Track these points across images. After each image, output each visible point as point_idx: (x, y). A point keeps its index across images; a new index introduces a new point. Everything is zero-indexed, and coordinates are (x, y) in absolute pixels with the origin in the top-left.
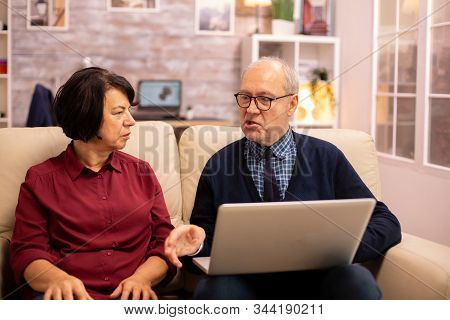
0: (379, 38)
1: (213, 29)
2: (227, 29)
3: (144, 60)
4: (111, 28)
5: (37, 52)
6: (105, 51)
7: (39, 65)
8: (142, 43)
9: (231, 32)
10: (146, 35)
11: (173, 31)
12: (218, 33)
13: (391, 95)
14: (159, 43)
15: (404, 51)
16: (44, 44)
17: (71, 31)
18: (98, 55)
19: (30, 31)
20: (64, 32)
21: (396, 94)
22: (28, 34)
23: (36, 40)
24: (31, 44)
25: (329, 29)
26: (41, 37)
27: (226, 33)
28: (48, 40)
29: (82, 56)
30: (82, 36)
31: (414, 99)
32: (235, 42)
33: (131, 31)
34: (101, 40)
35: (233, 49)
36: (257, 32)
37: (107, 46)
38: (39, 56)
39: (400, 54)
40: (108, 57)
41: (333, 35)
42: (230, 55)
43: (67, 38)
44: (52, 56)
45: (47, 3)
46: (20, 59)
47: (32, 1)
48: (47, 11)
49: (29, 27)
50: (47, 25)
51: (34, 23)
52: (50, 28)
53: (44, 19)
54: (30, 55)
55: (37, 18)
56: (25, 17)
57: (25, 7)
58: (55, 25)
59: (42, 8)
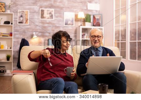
0: (115, 27)
1: (69, 25)
2: (73, 25)
3: (50, 33)
4: (41, 24)
5: (20, 31)
6: (39, 30)
7: (20, 34)
8: (49, 28)
9: (74, 26)
10: (50, 26)
11: (57, 25)
12: (70, 26)
13: (119, 42)
14: (54, 29)
15: (122, 30)
17: (29, 25)
18: (37, 32)
20: (27, 25)
21: (120, 42)
22: (18, 26)
23: (20, 27)
24: (18, 28)
25: (101, 25)
27: (72, 26)
28: (23, 28)
29: (33, 32)
30: (33, 26)
31: (125, 42)
32: (75, 28)
33: (46, 25)
34: (38, 28)
35: (74, 30)
36: (81, 25)
37: (40, 29)
39: (121, 31)
40: (40, 32)
41: (102, 26)
42: (74, 32)
43: (29, 27)
44: (24, 32)
45: (23, 17)
46: (15, 33)
47: (19, 17)
48: (23, 19)
49: (18, 24)
50: (23, 23)
51: (19, 23)
52: (24, 24)
53: (22, 22)
54: (18, 32)
55: (20, 21)
56: (17, 21)
57: (17, 18)
58: (25, 23)
59: (22, 18)
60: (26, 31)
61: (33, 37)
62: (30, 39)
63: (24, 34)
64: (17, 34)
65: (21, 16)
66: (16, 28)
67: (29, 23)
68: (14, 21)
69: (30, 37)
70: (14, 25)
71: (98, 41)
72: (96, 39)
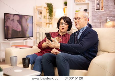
6: (113, 15)
16: (99, 14)
17: (105, 11)
18: (111, 16)
20: (103, 11)
24: (96, 14)
28: (100, 13)
29: (107, 17)
30: (108, 12)
38: (98, 17)
40: (114, 17)
45: (99, 5)
46: (94, 18)
47: (96, 5)
48: (99, 7)
49: (95, 11)
50: (99, 10)
51: (97, 10)
54: (96, 17)
55: (97, 8)
56: (94, 8)
58: (101, 10)
60: (102, 16)
61: (107, 21)
62: (105, 23)
63: (100, 19)
67: (105, 9)
68: (92, 8)
69: (105, 21)
70: (92, 12)
71: (77, 23)
72: (76, 21)
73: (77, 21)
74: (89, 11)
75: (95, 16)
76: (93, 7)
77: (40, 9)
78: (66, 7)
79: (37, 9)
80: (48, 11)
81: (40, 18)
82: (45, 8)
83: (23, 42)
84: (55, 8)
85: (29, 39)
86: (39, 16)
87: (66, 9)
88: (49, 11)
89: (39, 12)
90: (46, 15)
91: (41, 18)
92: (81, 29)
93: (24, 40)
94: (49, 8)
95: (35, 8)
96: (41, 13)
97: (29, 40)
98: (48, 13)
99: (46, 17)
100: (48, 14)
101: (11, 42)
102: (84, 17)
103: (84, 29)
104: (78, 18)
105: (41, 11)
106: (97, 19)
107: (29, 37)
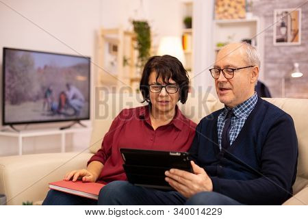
5: (280, 61)
16: (284, 54)
17: (303, 45)
19: (278, 47)
20: (298, 46)
22: (274, 49)
23: (280, 52)
24: (276, 55)
26: (282, 50)
28: (287, 52)
38: (281, 63)
44: (290, 63)
45: (287, 27)
46: (270, 65)
47: (277, 27)
48: (287, 32)
49: (275, 43)
50: (286, 41)
51: (278, 41)
52: (289, 43)
53: (285, 38)
54: (275, 63)
55: (280, 37)
56: (272, 37)
57: (272, 31)
58: (292, 41)
59: (283, 30)
64: (273, 69)
65: (283, 25)
66: (270, 55)
67: (302, 40)
68: (266, 37)
70: (266, 47)
71: (227, 85)
72: (221, 78)
73: (225, 80)
74: (256, 45)
75: (273, 61)
76: (267, 34)
77: (113, 36)
78: (190, 34)
79: (103, 36)
80: (136, 44)
81: (112, 64)
82: (126, 33)
83: (60, 135)
84: (156, 35)
85: (77, 125)
86: (109, 58)
87: (188, 38)
88: (139, 44)
89: (110, 44)
90: (132, 54)
91: (115, 63)
92: (239, 106)
93: (62, 129)
94: (141, 35)
95: (100, 34)
96: (115, 48)
97: (77, 128)
98: (135, 48)
99: (129, 62)
100: (136, 53)
101: (22, 135)
102: (247, 63)
103: (249, 107)
104: (227, 67)
105: (115, 44)
106: (280, 69)
107: (78, 120)
